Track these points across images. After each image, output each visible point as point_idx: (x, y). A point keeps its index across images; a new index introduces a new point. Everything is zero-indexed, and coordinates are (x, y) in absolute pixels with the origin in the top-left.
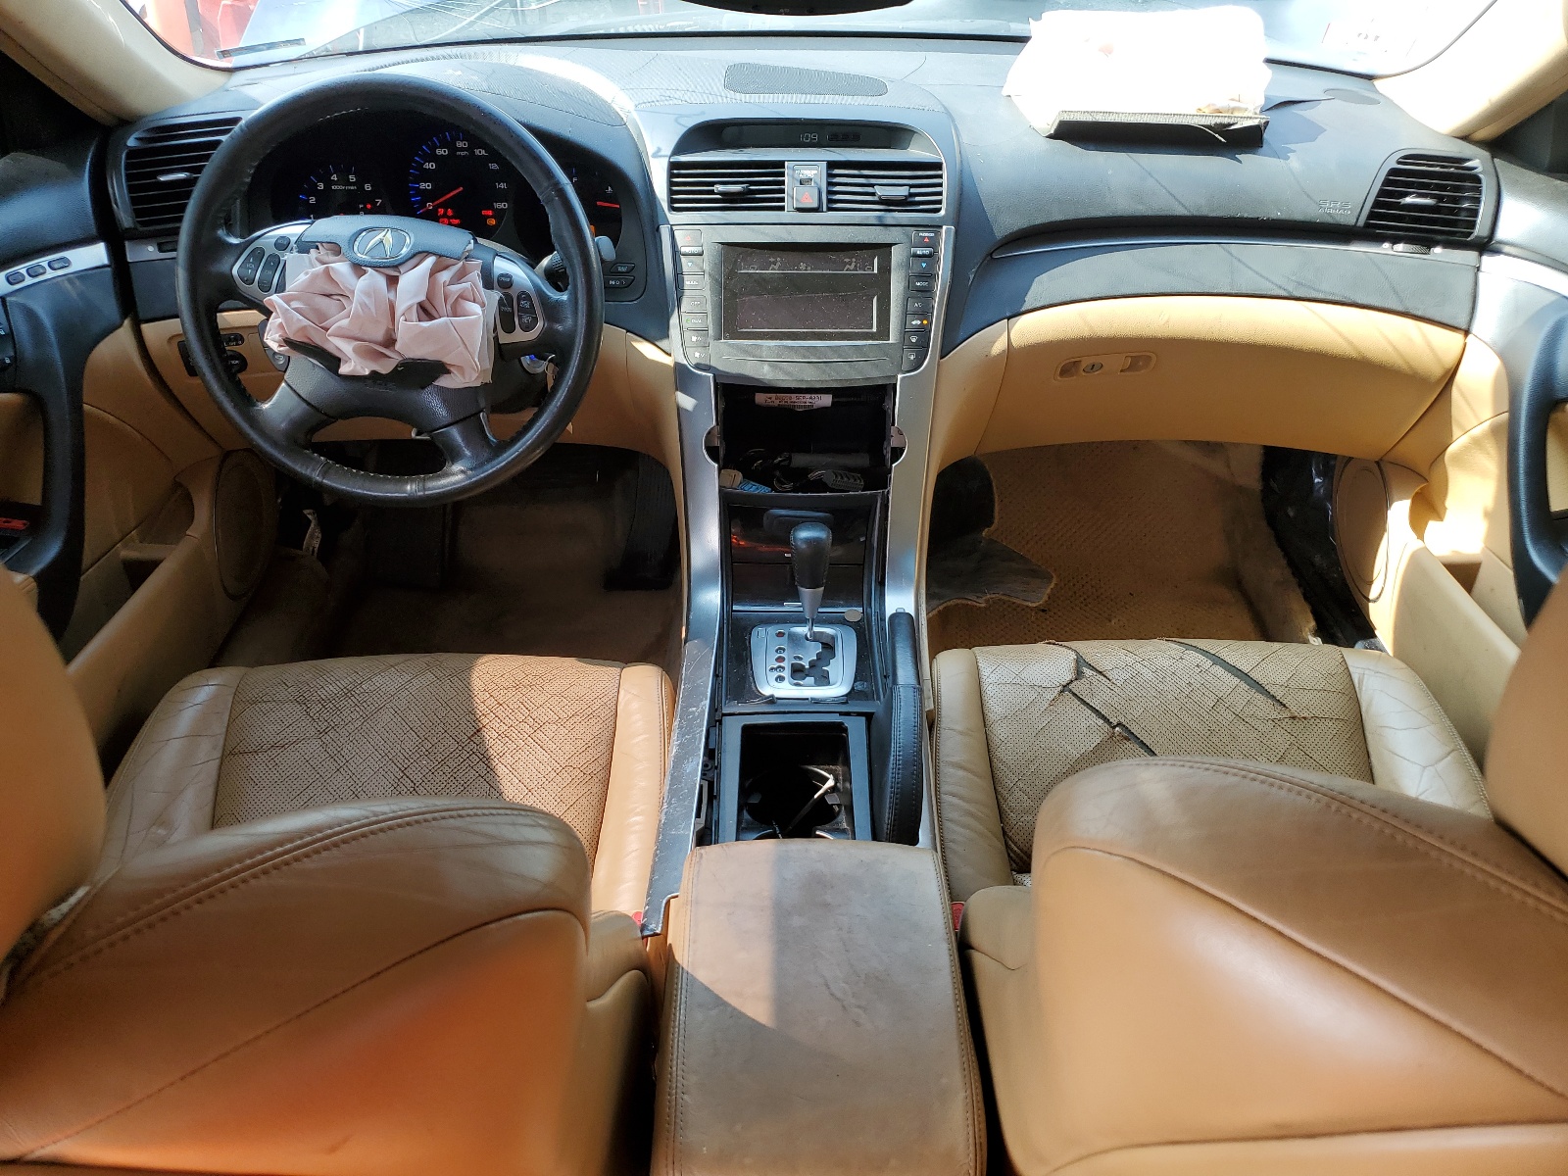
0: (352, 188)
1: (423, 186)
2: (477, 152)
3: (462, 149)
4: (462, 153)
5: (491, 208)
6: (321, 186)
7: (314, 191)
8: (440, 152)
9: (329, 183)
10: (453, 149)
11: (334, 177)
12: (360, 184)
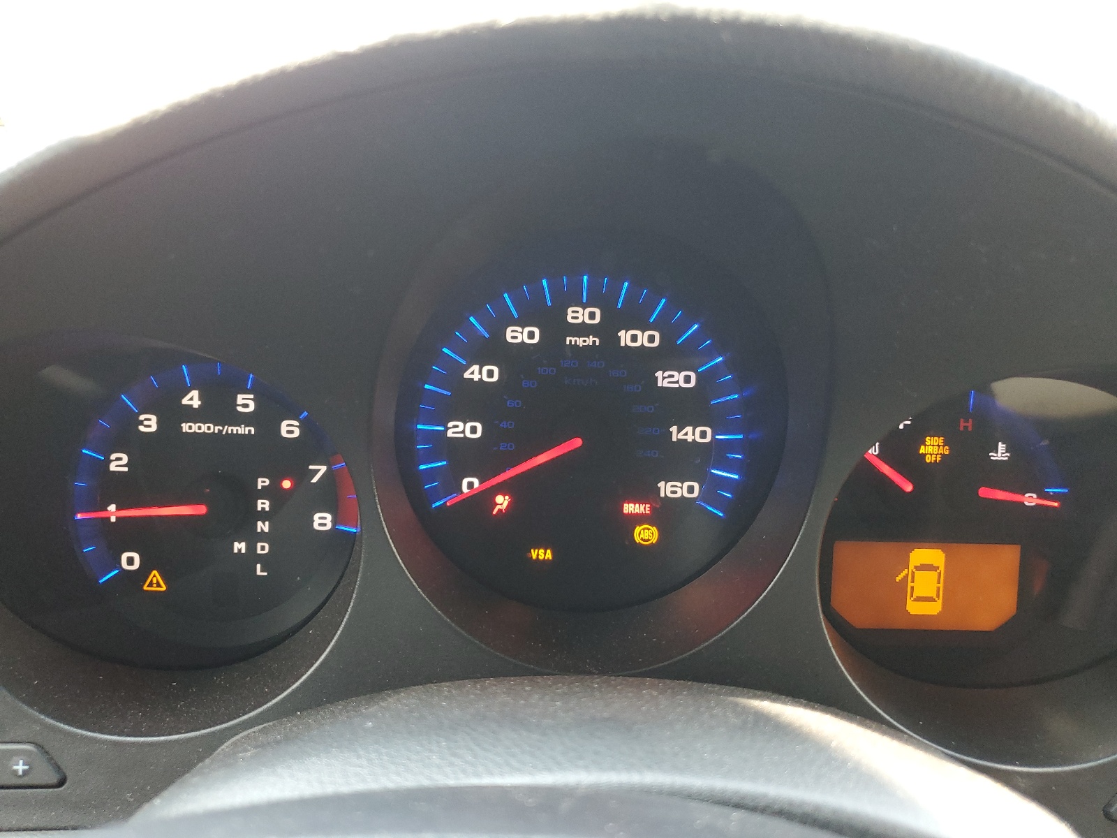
0: (243, 430)
1: (459, 429)
2: (625, 337)
3: (583, 330)
4: (580, 342)
5: (647, 493)
6: (150, 423)
7: (127, 438)
8: (518, 335)
9: (172, 414)
10: (555, 327)
11: (193, 399)
12: (266, 419)
